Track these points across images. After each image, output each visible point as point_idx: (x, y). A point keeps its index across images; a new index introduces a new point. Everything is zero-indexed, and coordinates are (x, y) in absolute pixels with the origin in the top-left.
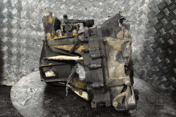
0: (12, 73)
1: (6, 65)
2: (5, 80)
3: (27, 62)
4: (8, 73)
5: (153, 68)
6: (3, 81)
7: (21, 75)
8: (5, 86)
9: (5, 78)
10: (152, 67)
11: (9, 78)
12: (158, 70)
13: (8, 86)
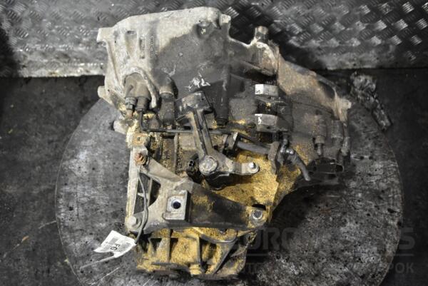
0: (35, 53)
1: (13, 41)
2: (24, 66)
3: (58, 29)
4: (24, 53)
5: (354, 9)
6: (19, 69)
7: (54, 53)
8: (30, 79)
9: (23, 64)
10: (353, 7)
11: (30, 62)
12: (367, 11)
13: (35, 78)
